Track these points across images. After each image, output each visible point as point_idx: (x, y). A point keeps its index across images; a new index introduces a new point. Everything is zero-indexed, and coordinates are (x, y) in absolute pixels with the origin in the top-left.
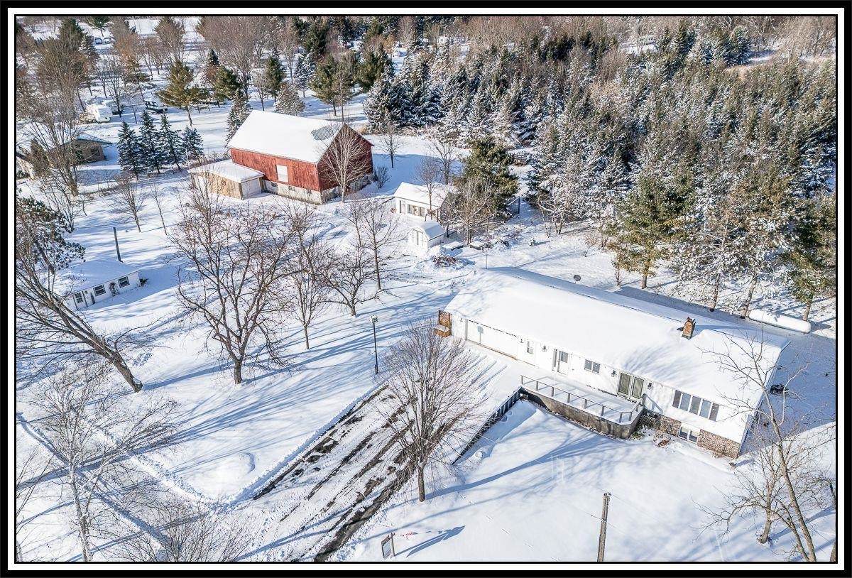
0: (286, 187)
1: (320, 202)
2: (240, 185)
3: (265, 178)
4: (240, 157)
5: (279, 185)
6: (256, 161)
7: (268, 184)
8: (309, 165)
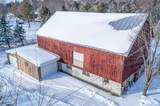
0: (81, 71)
1: (119, 93)
2: (39, 69)
3: (61, 61)
4: (43, 43)
5: (73, 68)
6: (55, 47)
7: (64, 66)
8: (113, 56)
